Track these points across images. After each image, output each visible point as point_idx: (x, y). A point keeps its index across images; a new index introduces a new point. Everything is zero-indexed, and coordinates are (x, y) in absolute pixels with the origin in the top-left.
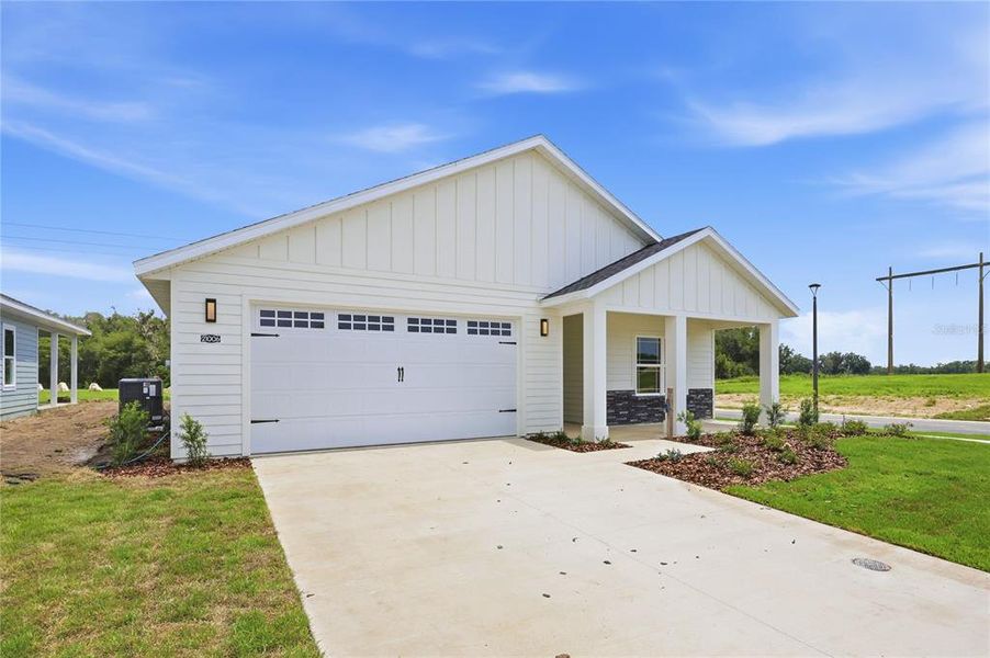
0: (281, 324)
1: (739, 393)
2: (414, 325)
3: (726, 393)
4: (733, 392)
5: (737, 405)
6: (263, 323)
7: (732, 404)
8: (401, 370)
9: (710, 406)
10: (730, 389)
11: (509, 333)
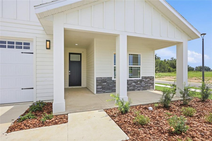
1: (173, 76)
3: (169, 76)
4: (171, 76)
5: (172, 79)
7: (171, 79)
9: (153, 84)
10: (170, 75)
11: (29, 48)
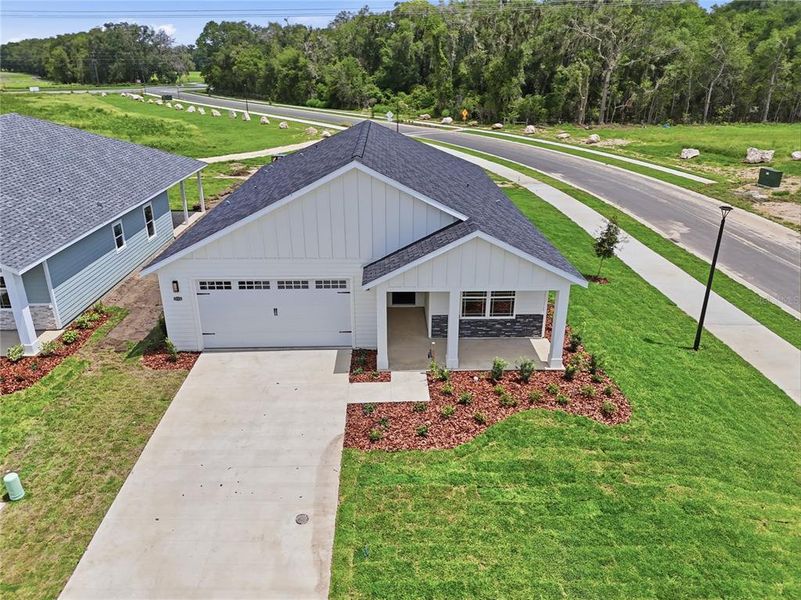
0: (210, 288)
2: (281, 285)
6: (202, 288)
8: (275, 310)
9: (539, 328)
11: (345, 287)
